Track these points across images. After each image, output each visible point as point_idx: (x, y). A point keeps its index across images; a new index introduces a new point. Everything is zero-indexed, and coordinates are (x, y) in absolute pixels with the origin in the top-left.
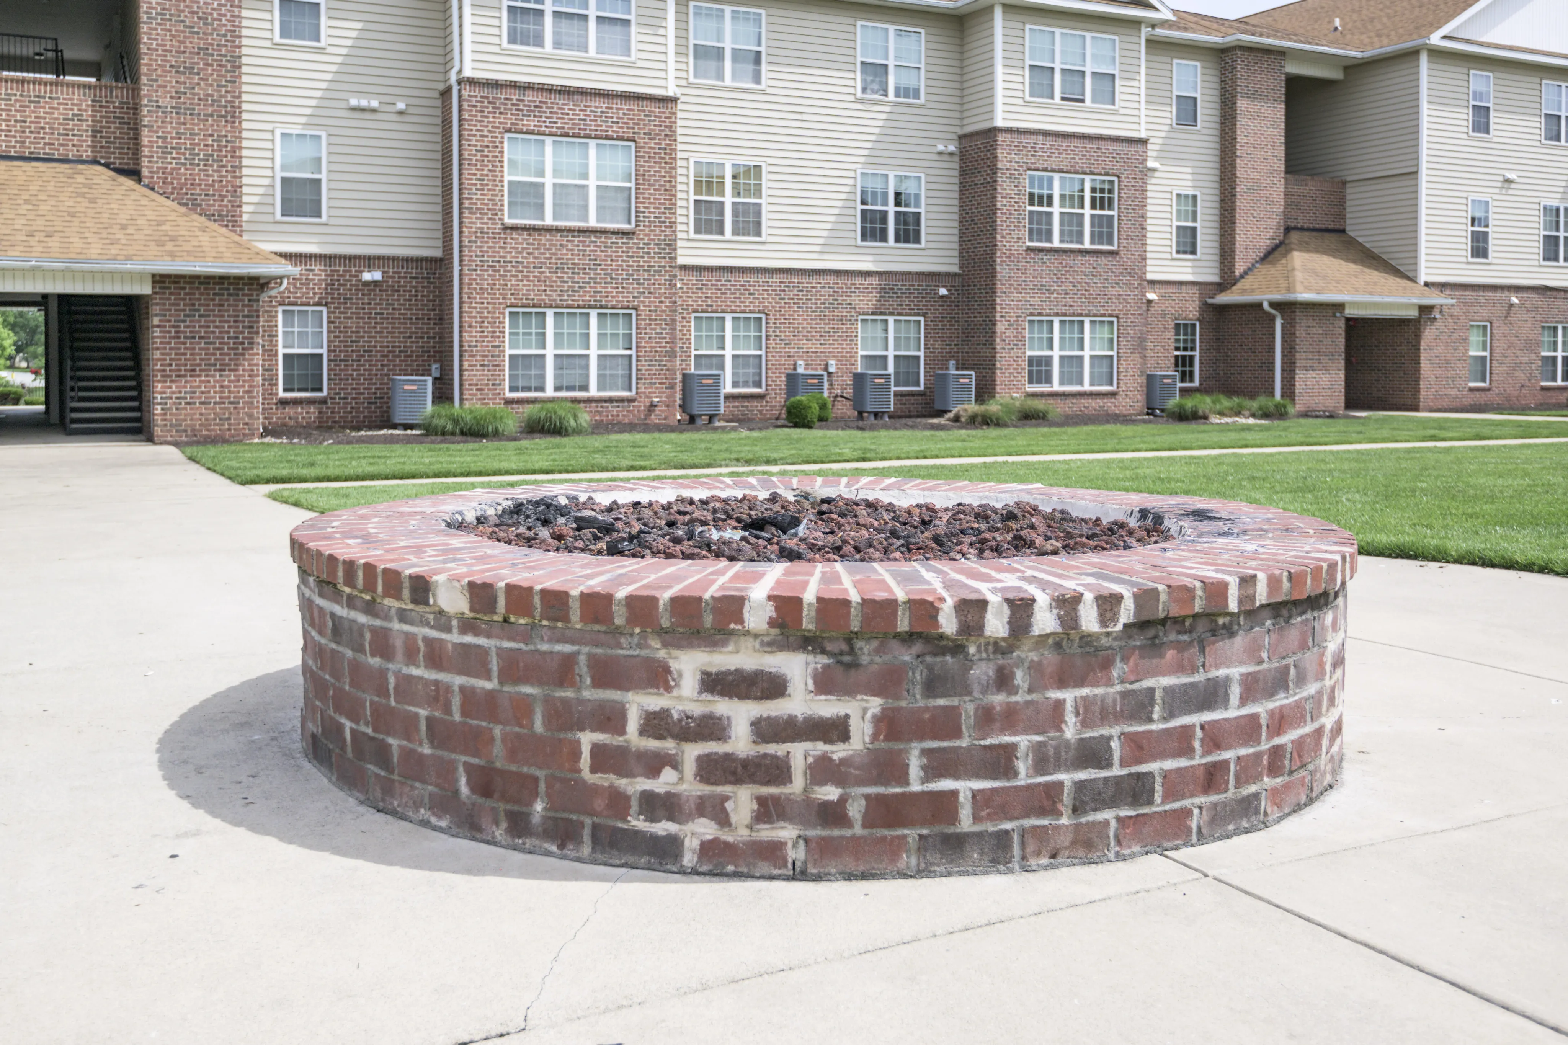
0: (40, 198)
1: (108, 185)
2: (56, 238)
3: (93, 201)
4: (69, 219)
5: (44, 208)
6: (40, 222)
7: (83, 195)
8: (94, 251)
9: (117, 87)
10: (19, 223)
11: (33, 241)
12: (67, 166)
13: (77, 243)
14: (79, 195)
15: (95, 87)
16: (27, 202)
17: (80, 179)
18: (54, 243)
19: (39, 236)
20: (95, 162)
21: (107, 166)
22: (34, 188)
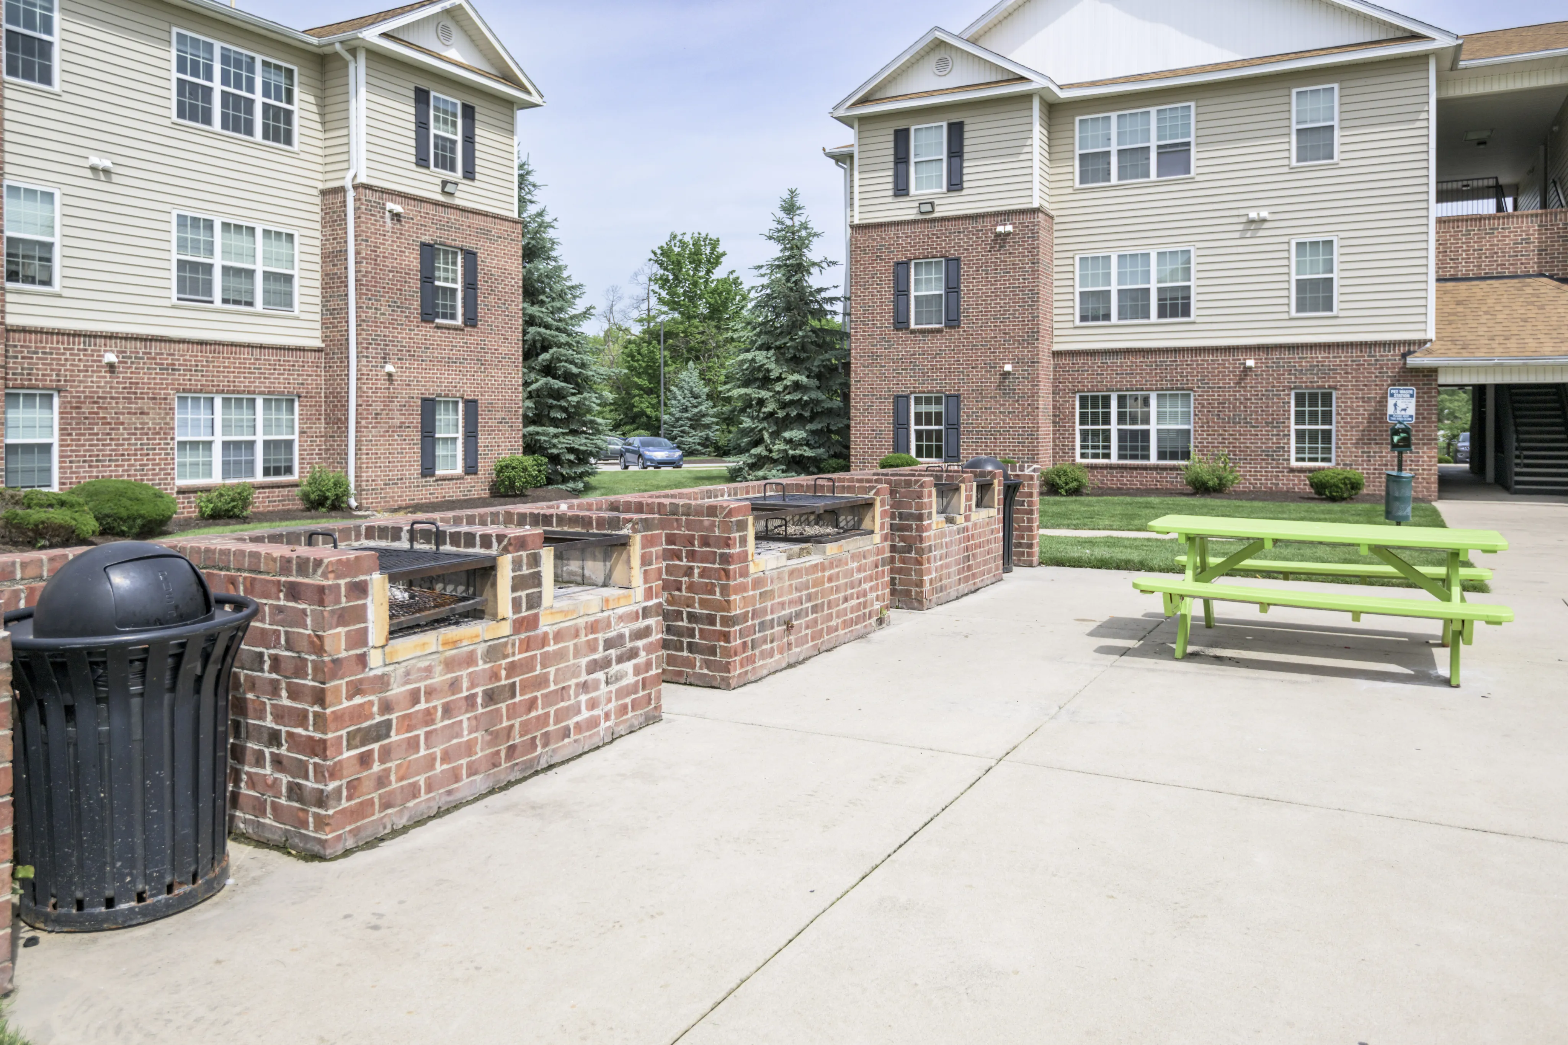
0: (1497, 308)
1: (1553, 293)
2: (1514, 340)
3: (1542, 307)
4: (1522, 324)
5: (1500, 317)
6: (1499, 328)
7: (1532, 303)
8: (1547, 349)
9: (1561, 212)
10: (1482, 330)
11: (1494, 344)
12: (1516, 281)
13: (1532, 344)
14: (1529, 303)
15: (1541, 215)
16: (1486, 313)
17: (1529, 290)
18: (1512, 344)
19: (1499, 340)
20: (1541, 275)
21: (1551, 277)
22: (1490, 301)
